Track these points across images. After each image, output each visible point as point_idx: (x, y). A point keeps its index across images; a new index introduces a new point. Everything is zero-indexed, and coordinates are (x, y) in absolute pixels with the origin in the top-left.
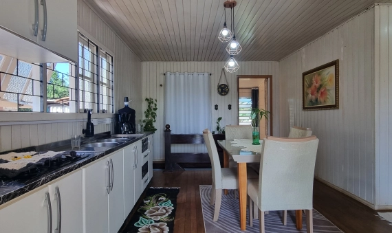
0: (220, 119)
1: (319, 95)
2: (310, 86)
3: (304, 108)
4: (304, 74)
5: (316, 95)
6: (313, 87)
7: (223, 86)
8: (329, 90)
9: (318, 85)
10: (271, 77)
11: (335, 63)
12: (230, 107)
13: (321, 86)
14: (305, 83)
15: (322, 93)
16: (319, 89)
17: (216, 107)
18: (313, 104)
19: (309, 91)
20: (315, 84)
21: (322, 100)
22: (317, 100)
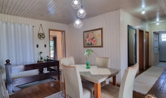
0: (41, 53)
1: (93, 41)
2: (87, 37)
3: (84, 47)
4: (84, 32)
5: (91, 41)
6: (89, 38)
7: (41, 34)
8: (98, 40)
9: (92, 37)
10: (64, 31)
11: (101, 29)
12: (45, 46)
13: (93, 38)
14: (85, 36)
15: (94, 41)
16: (92, 39)
17: (37, 46)
18: (90, 45)
19: (87, 39)
20: (90, 36)
21: (94, 44)
22: (91, 43)
